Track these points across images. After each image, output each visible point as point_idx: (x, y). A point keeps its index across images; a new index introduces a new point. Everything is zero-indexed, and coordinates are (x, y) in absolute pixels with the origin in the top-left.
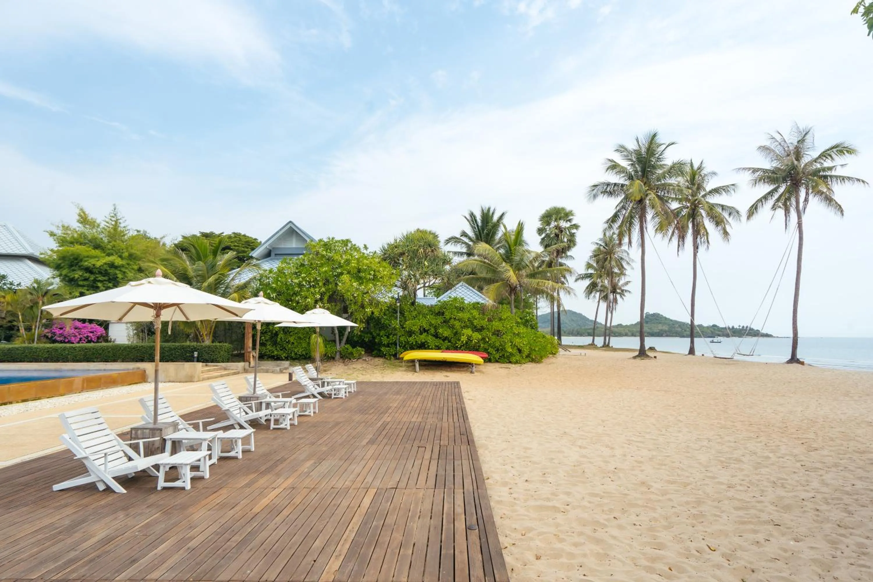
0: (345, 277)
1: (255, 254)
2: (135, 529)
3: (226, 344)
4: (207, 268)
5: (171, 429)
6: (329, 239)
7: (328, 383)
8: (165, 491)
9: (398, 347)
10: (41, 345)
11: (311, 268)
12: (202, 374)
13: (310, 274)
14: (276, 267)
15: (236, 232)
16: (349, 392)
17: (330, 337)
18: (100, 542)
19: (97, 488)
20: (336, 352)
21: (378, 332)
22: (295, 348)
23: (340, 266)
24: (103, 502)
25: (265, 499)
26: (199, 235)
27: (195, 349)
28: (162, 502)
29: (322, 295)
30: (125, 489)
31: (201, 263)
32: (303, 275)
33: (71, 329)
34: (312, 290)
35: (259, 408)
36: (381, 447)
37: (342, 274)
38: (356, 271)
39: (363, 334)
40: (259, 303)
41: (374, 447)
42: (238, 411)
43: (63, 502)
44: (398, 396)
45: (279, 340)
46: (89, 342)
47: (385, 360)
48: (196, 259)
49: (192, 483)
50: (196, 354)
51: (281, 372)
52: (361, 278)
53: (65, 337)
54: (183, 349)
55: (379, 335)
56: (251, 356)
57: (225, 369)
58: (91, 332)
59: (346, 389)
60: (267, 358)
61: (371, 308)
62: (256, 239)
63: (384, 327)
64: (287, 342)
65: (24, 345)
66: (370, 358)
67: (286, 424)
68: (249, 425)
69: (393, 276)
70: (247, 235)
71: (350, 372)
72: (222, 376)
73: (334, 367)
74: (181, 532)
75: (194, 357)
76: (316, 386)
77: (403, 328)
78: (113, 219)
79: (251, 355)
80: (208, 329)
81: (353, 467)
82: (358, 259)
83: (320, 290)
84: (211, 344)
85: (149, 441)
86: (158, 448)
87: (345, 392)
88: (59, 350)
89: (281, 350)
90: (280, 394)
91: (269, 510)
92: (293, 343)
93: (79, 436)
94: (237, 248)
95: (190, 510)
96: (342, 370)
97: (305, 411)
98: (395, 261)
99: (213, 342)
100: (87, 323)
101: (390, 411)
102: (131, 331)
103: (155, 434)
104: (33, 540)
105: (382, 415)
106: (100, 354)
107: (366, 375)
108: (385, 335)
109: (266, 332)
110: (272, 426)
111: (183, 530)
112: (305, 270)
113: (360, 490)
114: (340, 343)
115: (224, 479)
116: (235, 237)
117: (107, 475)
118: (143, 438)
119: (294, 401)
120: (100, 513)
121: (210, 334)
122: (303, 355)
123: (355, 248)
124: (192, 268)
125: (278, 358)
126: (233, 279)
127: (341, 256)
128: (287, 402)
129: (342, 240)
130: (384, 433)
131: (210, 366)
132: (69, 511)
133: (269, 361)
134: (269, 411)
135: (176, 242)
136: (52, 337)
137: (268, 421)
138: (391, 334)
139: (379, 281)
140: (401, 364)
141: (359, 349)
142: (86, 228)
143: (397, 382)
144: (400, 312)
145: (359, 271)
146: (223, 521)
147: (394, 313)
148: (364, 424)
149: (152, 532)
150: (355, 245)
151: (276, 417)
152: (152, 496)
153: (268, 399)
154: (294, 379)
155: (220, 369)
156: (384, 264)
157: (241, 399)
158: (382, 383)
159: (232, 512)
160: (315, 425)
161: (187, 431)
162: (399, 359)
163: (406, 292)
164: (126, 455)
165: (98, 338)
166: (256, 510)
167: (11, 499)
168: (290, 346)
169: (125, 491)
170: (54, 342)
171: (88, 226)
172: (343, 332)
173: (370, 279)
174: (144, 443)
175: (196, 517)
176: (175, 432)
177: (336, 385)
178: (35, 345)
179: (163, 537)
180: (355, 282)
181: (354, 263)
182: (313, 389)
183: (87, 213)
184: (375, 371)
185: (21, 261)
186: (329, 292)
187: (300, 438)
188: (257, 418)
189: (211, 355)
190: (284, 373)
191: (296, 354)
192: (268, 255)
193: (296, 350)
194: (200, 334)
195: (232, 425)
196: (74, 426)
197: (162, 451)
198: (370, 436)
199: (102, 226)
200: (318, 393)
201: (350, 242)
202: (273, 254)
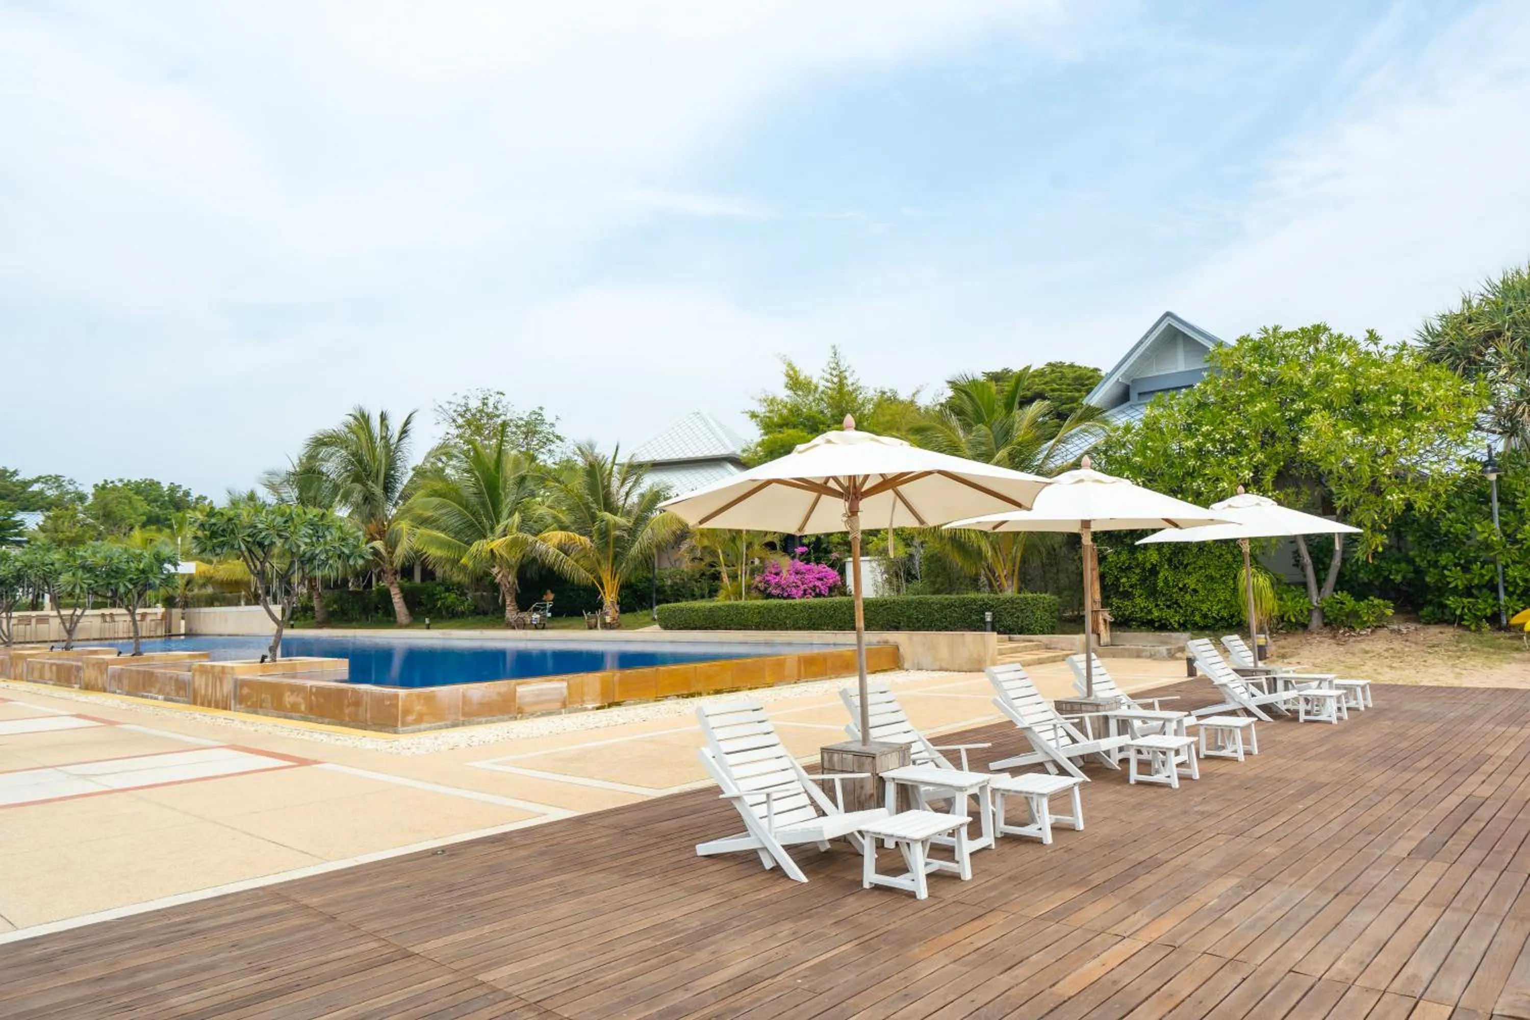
0: (1319, 420)
1: (1095, 399)
2: (797, 969)
3: (1047, 596)
4: (995, 438)
5: (894, 759)
6: (1266, 332)
7: (1287, 683)
8: (876, 893)
9: (1503, 596)
10: (750, 602)
11: (1224, 409)
12: (999, 657)
13: (1222, 423)
14: (1141, 420)
15: (1053, 361)
16: (1348, 709)
17: (1288, 573)
18: (731, 983)
19: (761, 864)
20: (1310, 612)
21: (1431, 556)
22: (1203, 602)
23: (1305, 395)
24: (763, 895)
25: (1096, 962)
26: (982, 379)
27: (985, 606)
28: (864, 919)
29: (1257, 470)
30: (806, 873)
31: (983, 429)
32: (1204, 429)
33: (791, 574)
34: (1232, 460)
35: (1102, 730)
36: (1462, 870)
37: (1308, 412)
38: (1346, 400)
39: (1384, 564)
40: (1081, 481)
41: (1436, 868)
42: (1051, 734)
43: (703, 881)
44: (1514, 729)
45: (1161, 584)
46: (819, 595)
47: (1460, 631)
48: (973, 423)
49: (929, 886)
50: (988, 617)
51: (1171, 656)
52: (1362, 416)
53: (783, 589)
54: (965, 605)
55: (1435, 564)
56: (1101, 621)
57: (1048, 648)
58: (819, 579)
59: (1339, 698)
60: (1139, 626)
61: (1403, 492)
62: (1096, 370)
63: (1448, 542)
64: (1181, 589)
65: (728, 602)
66: (1412, 627)
67: (1168, 774)
68: (1080, 768)
69: (1466, 400)
70: (1077, 364)
71: (1356, 660)
72: (1040, 662)
73: (1308, 647)
74: (885, 1002)
75: (985, 623)
76: (1253, 689)
77: (1515, 542)
78: (834, 373)
79: (1101, 617)
80: (1009, 565)
81: (1361, 918)
82: (1352, 372)
83: (1251, 459)
84: (1016, 595)
85: (854, 779)
86: (872, 795)
87: (1339, 709)
88: (774, 611)
89: (1169, 607)
90: (1156, 701)
91: (1102, 997)
92: (1195, 591)
93: (727, 753)
94: (1057, 393)
95: (916, 951)
96: (1331, 655)
97: (1223, 748)
98: (1469, 358)
99: (1019, 592)
100: (812, 564)
101: (1488, 768)
102: (879, 576)
103: (863, 764)
104: (635, 948)
105: (1458, 779)
106: (831, 617)
107: (1404, 670)
108: (1456, 565)
109: (1129, 568)
110: (1134, 775)
111: (890, 999)
112: (1210, 415)
113: (1386, 997)
114: (1319, 589)
115: (1003, 888)
116: (1053, 371)
117: (773, 840)
118: (842, 771)
119: (1191, 721)
120: (751, 917)
121: (1013, 575)
122: (1222, 618)
123: (1342, 344)
124: (969, 441)
125: (1162, 626)
126: (1048, 457)
127: (1303, 369)
128: (1170, 720)
129: (1302, 330)
130: (1470, 829)
131: (1018, 641)
132: (705, 900)
133: (1141, 631)
134: (1125, 740)
135: (943, 400)
136: (766, 589)
137: (1125, 761)
138: (1476, 559)
139: (1421, 418)
140: (1517, 643)
141: (1376, 601)
142: (799, 396)
143: (1507, 691)
144: (1499, 499)
145: (1358, 399)
146: (981, 997)
147: (1482, 503)
148: (1397, 797)
149: (828, 986)
150: (1340, 336)
151: (1145, 756)
152: (851, 899)
153: (1123, 711)
154: (1199, 673)
155: (1038, 647)
156: (1434, 370)
157: (1062, 707)
158: (1454, 692)
159: (1005, 980)
160: (1247, 785)
161: (937, 766)
162: (1508, 628)
163: (1516, 442)
164: (813, 803)
165: (831, 589)
166: (1066, 987)
167: (634, 858)
168: (1188, 597)
169: (804, 879)
170: (769, 596)
171: (800, 393)
172: (1327, 560)
173: (1392, 417)
174: (843, 780)
175: (924, 970)
176: (903, 765)
177: (1310, 688)
178: (742, 602)
179: (844, 1005)
180: (1348, 428)
181: (1339, 380)
182: (1246, 696)
183: (797, 369)
184: (1431, 659)
185: (722, 467)
186: (1277, 462)
187: (1205, 815)
188: (1098, 753)
189: (1018, 617)
190: (1177, 659)
191: (1205, 616)
192: (1123, 397)
193: (1205, 610)
194: (994, 576)
195: (1041, 764)
196: (719, 734)
197: (878, 803)
198: (1421, 834)
199: (821, 388)
200: (1260, 707)
201: (1326, 329)
202: (1133, 395)
